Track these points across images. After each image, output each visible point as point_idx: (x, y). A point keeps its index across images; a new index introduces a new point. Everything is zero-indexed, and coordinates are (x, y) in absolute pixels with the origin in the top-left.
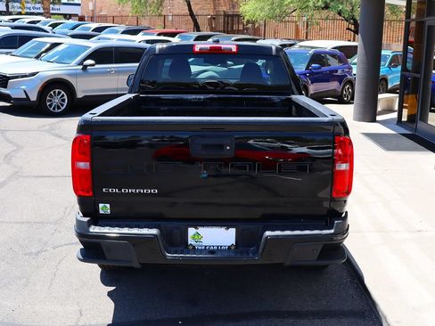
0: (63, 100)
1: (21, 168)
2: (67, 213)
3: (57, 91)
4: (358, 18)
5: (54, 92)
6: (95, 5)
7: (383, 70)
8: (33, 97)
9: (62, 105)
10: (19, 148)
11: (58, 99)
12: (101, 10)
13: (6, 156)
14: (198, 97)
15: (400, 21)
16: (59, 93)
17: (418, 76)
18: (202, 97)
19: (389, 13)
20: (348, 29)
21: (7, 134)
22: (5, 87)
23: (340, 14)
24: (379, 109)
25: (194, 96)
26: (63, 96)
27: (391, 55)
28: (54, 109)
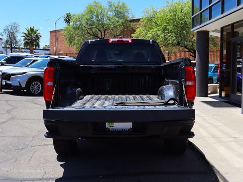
0: (39, 88)
1: (15, 116)
2: (40, 133)
3: (36, 82)
4: (196, 49)
5: (35, 83)
6: (57, 48)
7: (210, 74)
8: (23, 85)
9: (39, 90)
10: (15, 108)
11: (36, 87)
12: (60, 51)
13: (8, 111)
14: (111, 66)
15: (218, 51)
16: (37, 84)
17: (229, 70)
18: (113, 66)
19: (212, 46)
20: (191, 55)
21: (9, 102)
22: (9, 80)
23: (186, 47)
24: (209, 92)
25: (109, 66)
26: (39, 85)
27: (214, 66)
28: (34, 92)
